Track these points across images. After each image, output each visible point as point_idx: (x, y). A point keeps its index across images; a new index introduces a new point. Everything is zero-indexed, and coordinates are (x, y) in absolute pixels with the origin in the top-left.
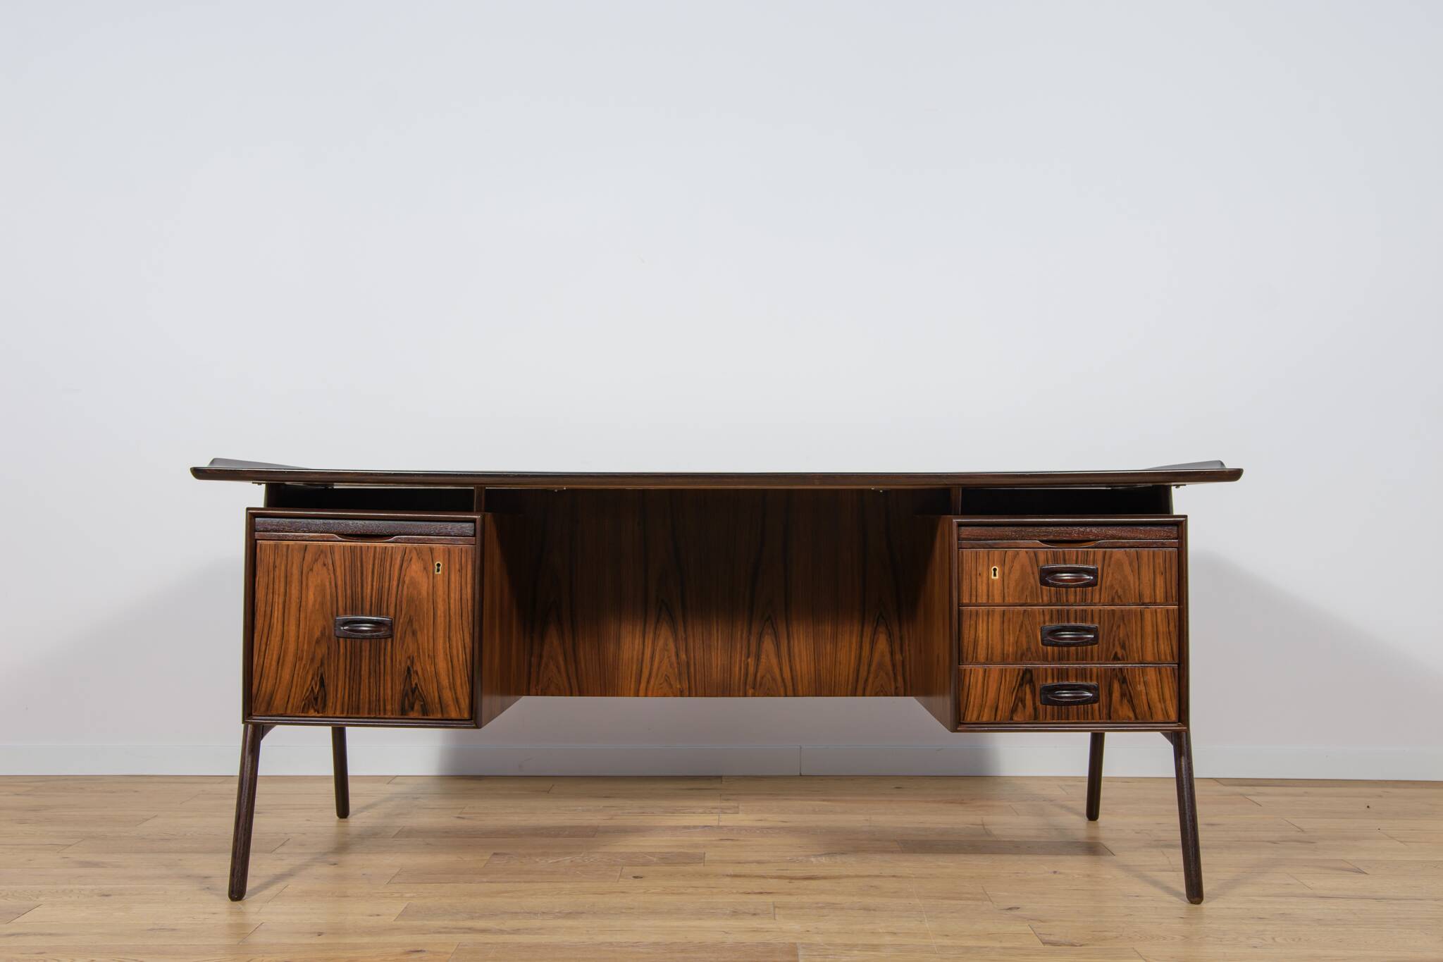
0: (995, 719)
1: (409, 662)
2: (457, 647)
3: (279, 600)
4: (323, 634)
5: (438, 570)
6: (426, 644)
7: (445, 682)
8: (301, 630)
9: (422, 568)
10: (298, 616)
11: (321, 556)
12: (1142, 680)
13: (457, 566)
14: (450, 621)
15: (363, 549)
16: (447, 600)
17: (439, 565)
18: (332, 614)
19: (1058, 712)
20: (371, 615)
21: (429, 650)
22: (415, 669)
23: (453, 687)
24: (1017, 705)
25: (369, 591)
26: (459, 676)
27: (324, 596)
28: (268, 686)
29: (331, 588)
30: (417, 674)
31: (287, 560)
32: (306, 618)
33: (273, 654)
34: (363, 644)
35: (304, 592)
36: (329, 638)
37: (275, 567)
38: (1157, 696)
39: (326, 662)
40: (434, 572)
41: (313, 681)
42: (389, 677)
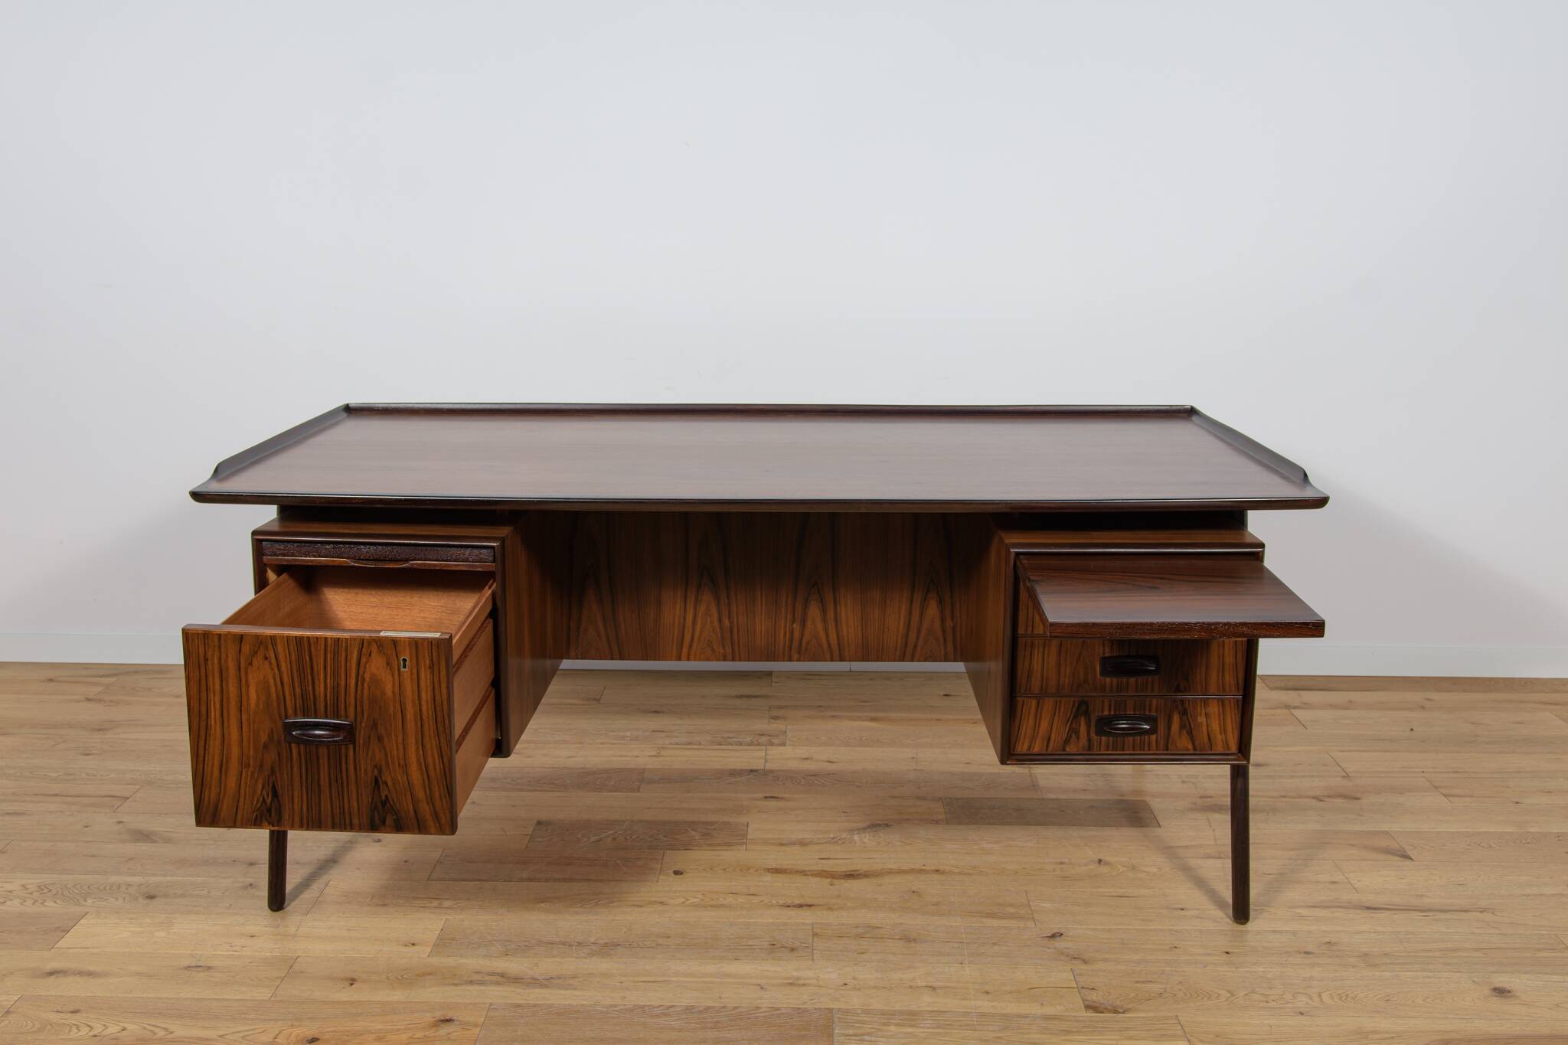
0: (1047, 750)
1: (376, 772)
2: (433, 755)
3: (215, 698)
4: (271, 733)
5: (405, 667)
6: (395, 752)
7: (420, 794)
8: (244, 734)
9: (385, 665)
10: (239, 716)
11: (261, 648)
12: (1203, 711)
13: (428, 662)
14: (422, 726)
15: (312, 641)
16: (417, 702)
17: (405, 660)
18: (280, 718)
19: (1113, 743)
20: (326, 718)
21: (399, 759)
22: (383, 779)
23: (430, 800)
24: (1071, 736)
25: (322, 690)
26: (437, 787)
27: (269, 695)
28: (212, 795)
29: (276, 685)
30: (387, 785)
31: (220, 652)
32: (249, 720)
33: (213, 760)
34: (320, 750)
35: (243, 688)
36: (279, 742)
37: (206, 660)
38: (1218, 729)
39: (277, 769)
40: (399, 670)
41: (264, 792)
42: (353, 788)
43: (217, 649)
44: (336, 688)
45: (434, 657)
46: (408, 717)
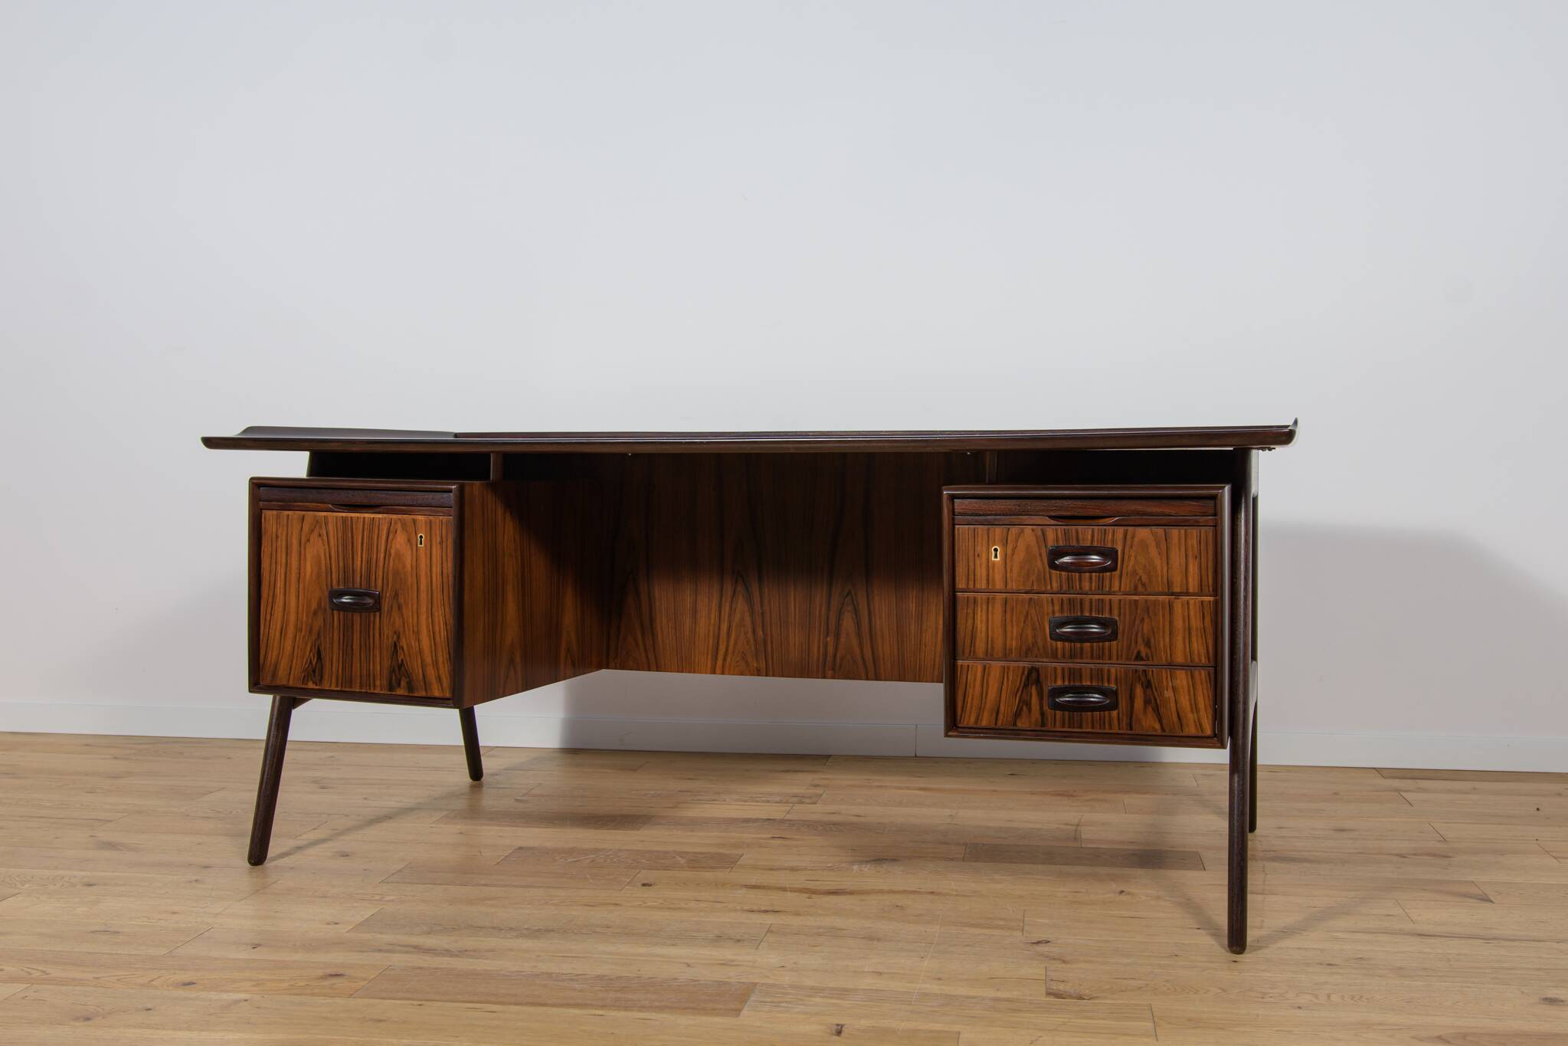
1: (395, 636)
2: (439, 624)
3: (281, 571)
4: (319, 604)
5: (421, 544)
6: (411, 621)
7: (429, 660)
8: (300, 603)
9: (406, 541)
10: (298, 586)
11: (316, 528)
13: (439, 539)
14: (432, 598)
15: (354, 520)
16: (429, 575)
17: (421, 537)
18: (327, 585)
20: (360, 588)
21: (413, 626)
22: (401, 646)
23: (436, 663)
25: (359, 563)
26: (441, 652)
27: (320, 568)
28: (273, 655)
29: (325, 559)
30: (404, 652)
31: (287, 532)
32: (304, 589)
33: (276, 623)
34: (355, 617)
35: (302, 562)
36: (325, 610)
37: (277, 537)
39: (322, 632)
40: (417, 545)
41: (311, 654)
42: (377, 652)
43: (285, 528)
44: (369, 562)
45: (444, 532)
46: (422, 588)
